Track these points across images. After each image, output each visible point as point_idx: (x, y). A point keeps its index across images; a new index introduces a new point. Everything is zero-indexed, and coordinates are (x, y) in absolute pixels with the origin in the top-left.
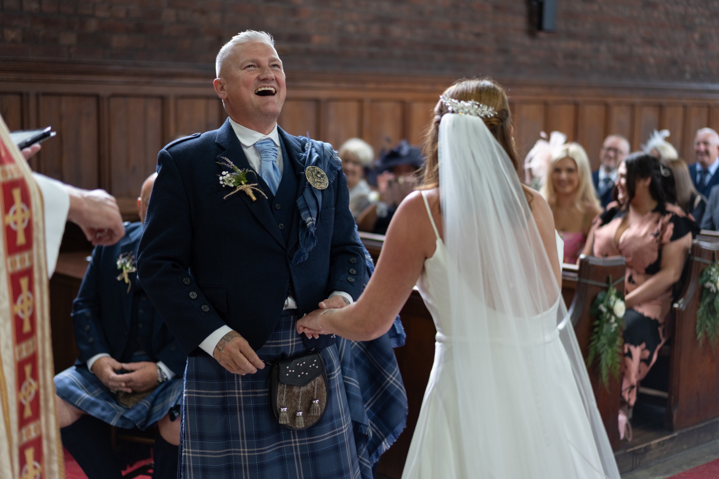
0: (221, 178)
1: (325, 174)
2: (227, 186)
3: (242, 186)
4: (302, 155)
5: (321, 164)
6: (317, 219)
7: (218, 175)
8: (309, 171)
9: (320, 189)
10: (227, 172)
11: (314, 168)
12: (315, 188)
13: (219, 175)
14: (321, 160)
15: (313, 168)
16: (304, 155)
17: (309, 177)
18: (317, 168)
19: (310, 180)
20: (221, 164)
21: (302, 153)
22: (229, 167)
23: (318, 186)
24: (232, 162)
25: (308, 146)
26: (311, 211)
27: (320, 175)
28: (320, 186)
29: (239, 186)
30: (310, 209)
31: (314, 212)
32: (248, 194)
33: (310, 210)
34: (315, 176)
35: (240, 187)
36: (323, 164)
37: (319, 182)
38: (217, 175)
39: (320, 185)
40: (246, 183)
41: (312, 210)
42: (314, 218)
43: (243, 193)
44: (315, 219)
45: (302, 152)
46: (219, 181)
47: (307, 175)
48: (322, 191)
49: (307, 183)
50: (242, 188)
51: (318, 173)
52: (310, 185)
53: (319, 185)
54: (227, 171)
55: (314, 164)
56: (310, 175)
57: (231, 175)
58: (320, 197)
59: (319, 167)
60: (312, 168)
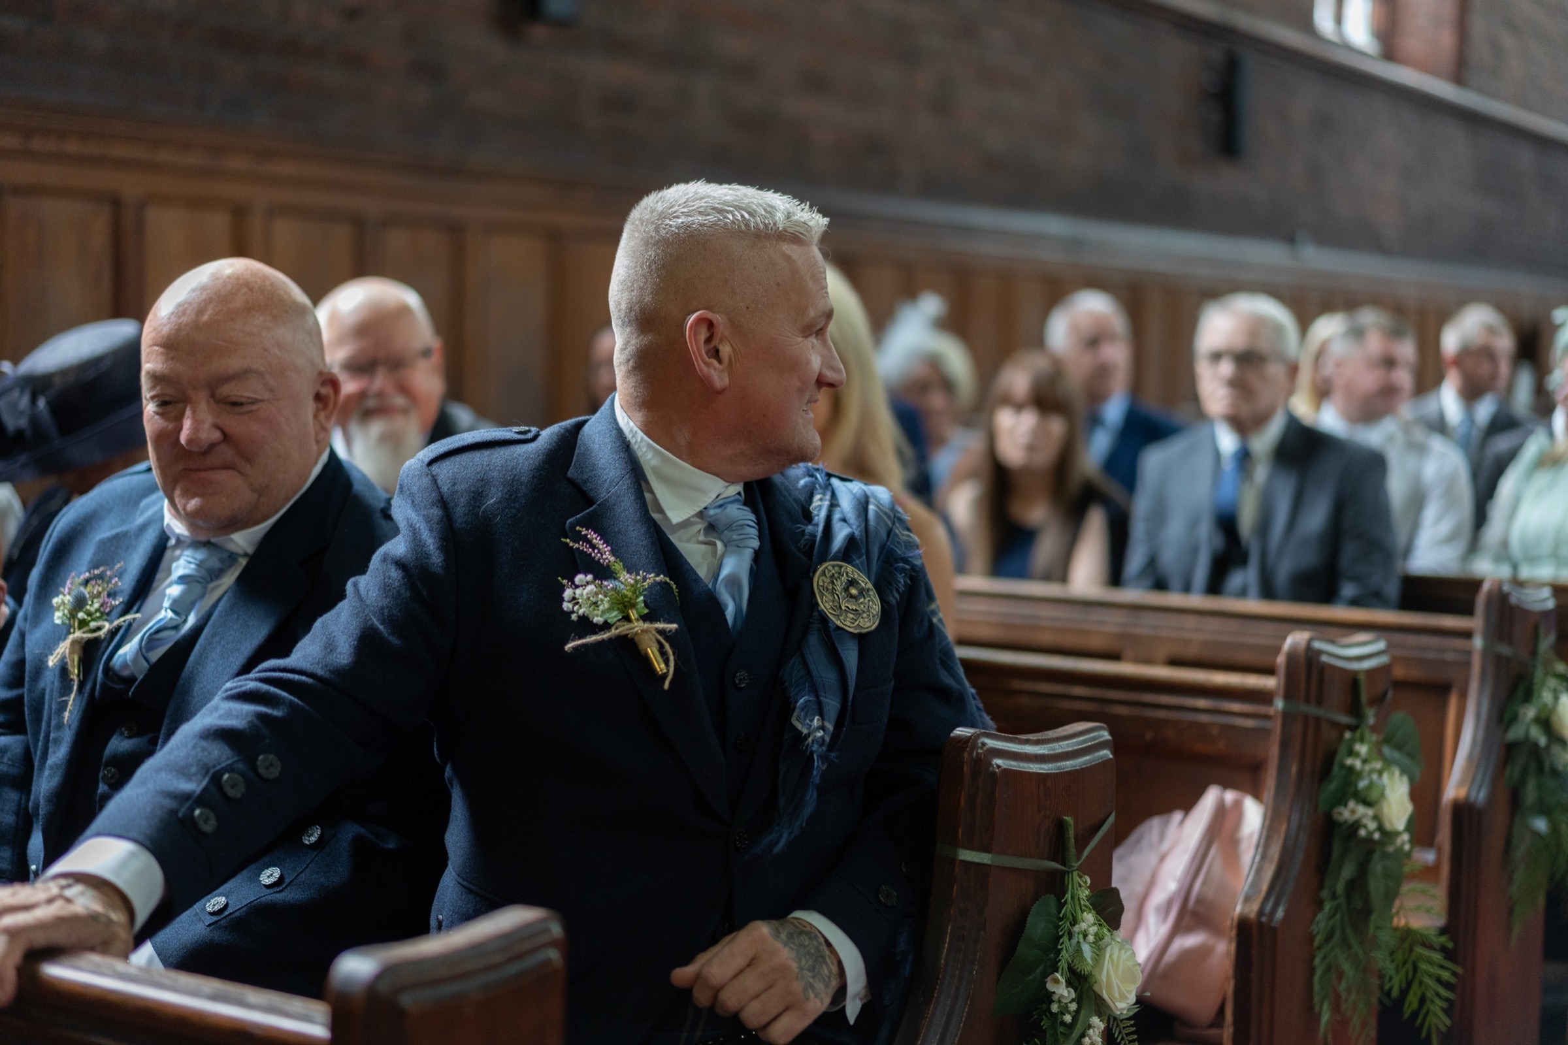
0: (568, 593)
1: (870, 585)
2: (584, 619)
3: (628, 626)
4: (804, 531)
5: (861, 556)
6: (838, 725)
7: (563, 579)
8: (824, 578)
9: (856, 632)
10: (590, 577)
11: (841, 567)
12: (838, 628)
13: (565, 582)
14: (861, 545)
15: (836, 568)
16: (810, 528)
17: (822, 595)
18: (850, 568)
19: (825, 605)
20: (577, 545)
21: (803, 524)
22: (599, 559)
23: (849, 624)
24: (609, 548)
25: (819, 503)
26: (825, 699)
27: (856, 588)
28: (856, 624)
29: (620, 623)
30: (822, 693)
31: (832, 704)
32: (643, 652)
33: (822, 698)
34: (841, 594)
35: (624, 626)
36: (865, 557)
37: (853, 610)
38: (560, 578)
39: (856, 620)
40: (644, 618)
41: (826, 697)
42: (829, 722)
43: (627, 644)
44: (830, 727)
45: (803, 520)
46: (563, 599)
47: (818, 588)
48: (862, 639)
49: (816, 614)
50: (627, 632)
51: (852, 583)
52: (824, 619)
53: (853, 619)
54: (590, 572)
55: (841, 555)
56: (828, 589)
57: (601, 586)
58: (851, 657)
59: (853, 566)
60: (833, 566)
